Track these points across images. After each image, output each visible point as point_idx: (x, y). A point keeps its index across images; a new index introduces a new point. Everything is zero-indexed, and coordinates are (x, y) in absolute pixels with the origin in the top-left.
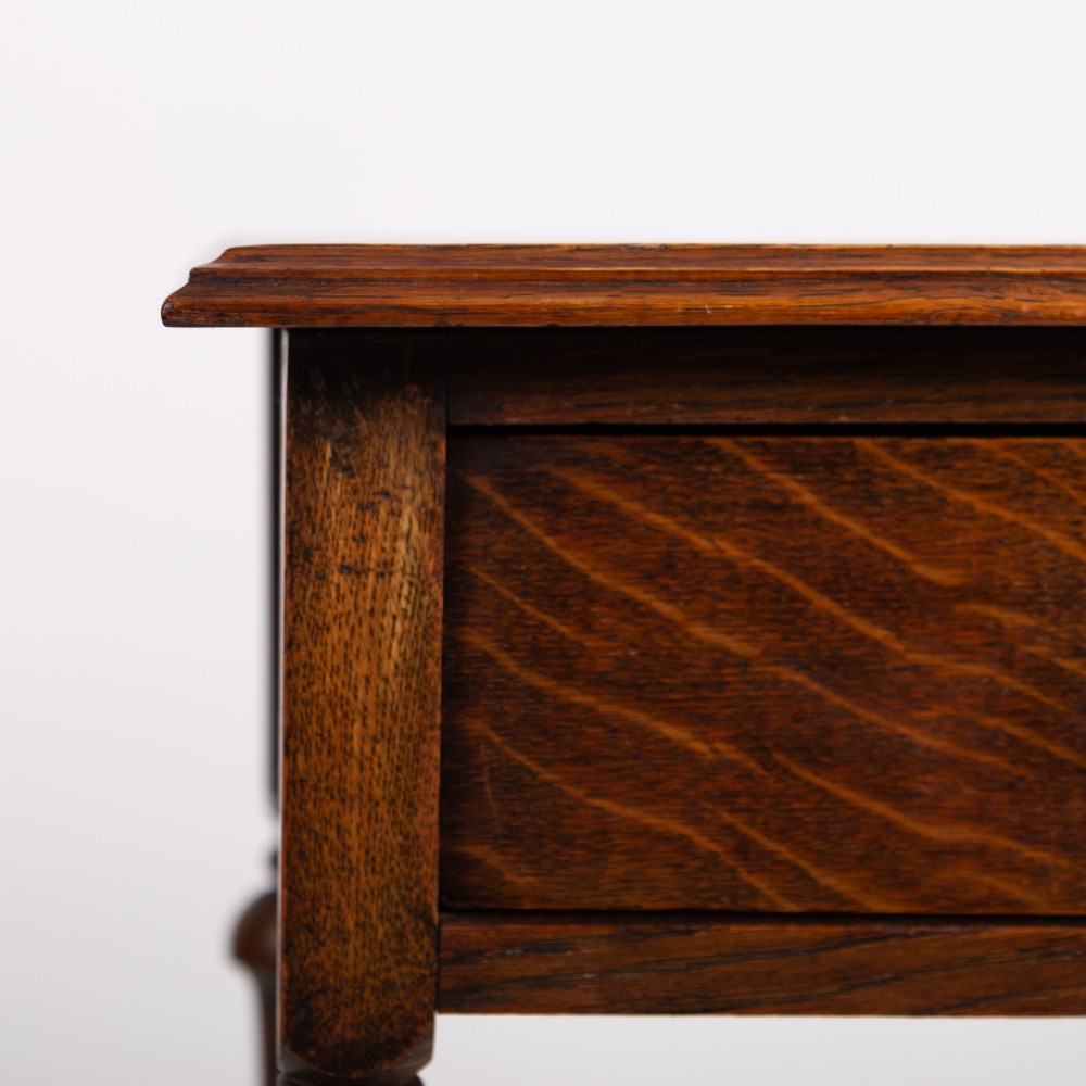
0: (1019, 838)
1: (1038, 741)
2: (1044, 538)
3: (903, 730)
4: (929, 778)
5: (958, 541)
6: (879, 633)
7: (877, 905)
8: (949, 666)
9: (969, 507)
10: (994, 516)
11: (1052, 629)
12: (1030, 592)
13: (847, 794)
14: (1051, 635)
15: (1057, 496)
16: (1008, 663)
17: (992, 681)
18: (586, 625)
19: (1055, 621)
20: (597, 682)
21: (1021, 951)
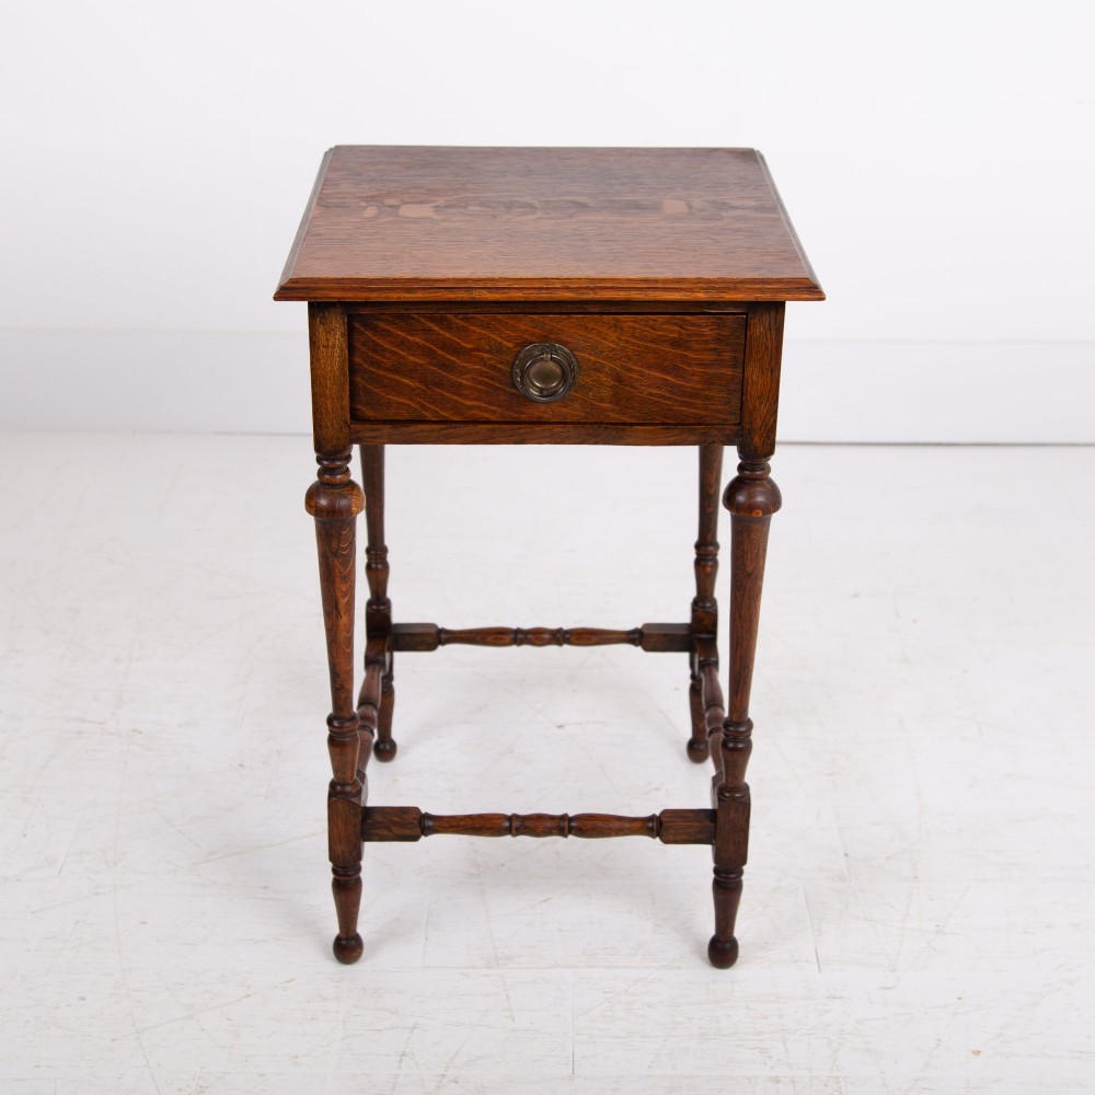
0: (488, 404)
1: (492, 383)
2: (492, 337)
3: (460, 380)
4: (467, 391)
5: (472, 338)
6: (454, 359)
7: (455, 419)
8: (470, 366)
9: (474, 330)
10: (480, 332)
11: (495, 358)
12: (490, 349)
13: (447, 394)
15: (495, 328)
16: (485, 366)
17: (481, 369)
18: (384, 357)
20: (387, 369)
21: (489, 430)
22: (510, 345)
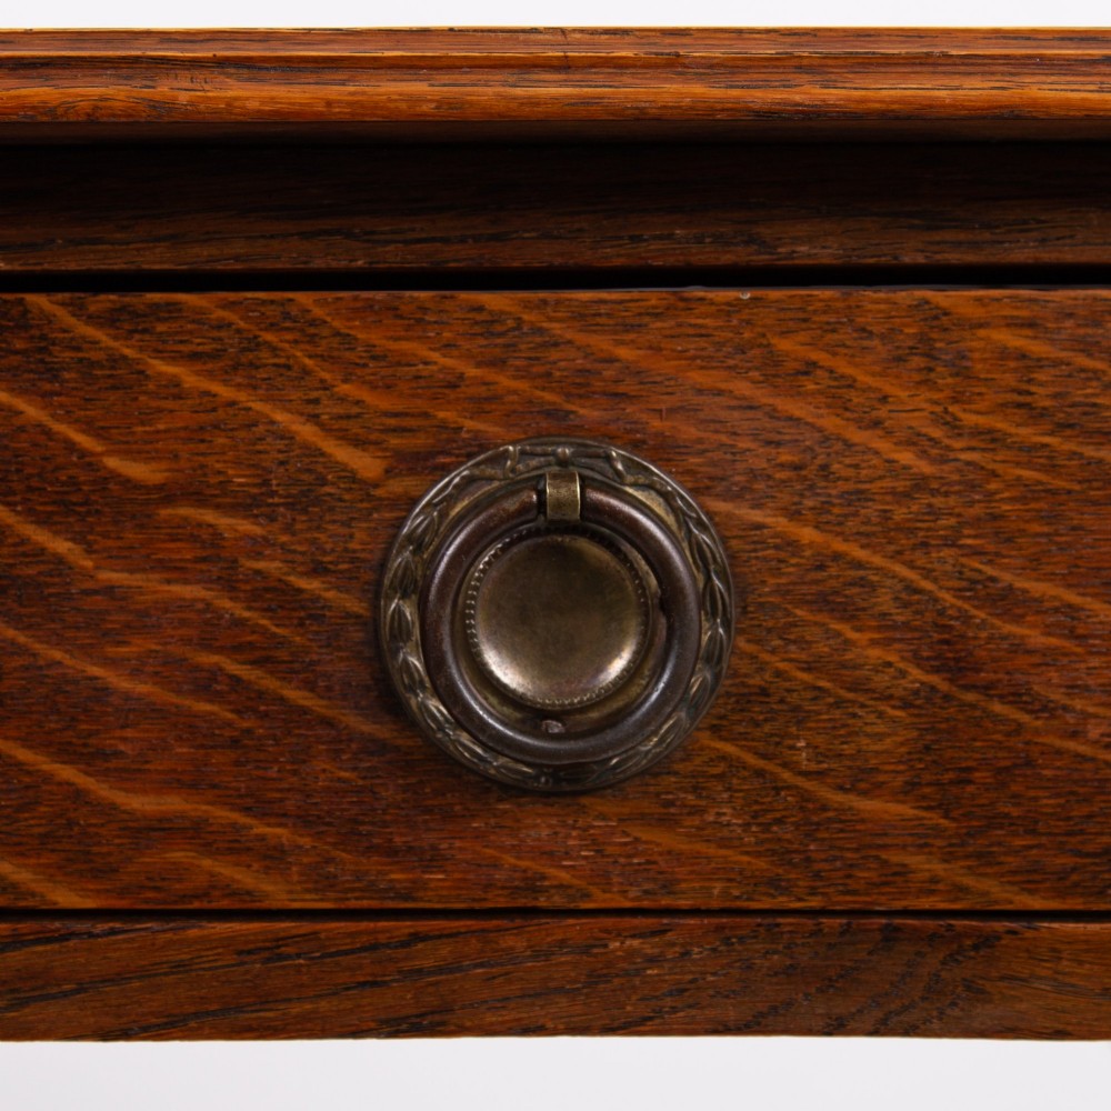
0: (247, 810)
1: (271, 683)
2: (273, 422)
3: (95, 671)
4: (129, 733)
5: (161, 427)
6: (62, 546)
7: (65, 898)
8: (152, 587)
9: (175, 383)
10: (207, 393)
11: (284, 538)
12: (255, 491)
13: (23, 755)
14: (283, 546)
15: (288, 367)
16: (229, 585)
17: (208, 606)
19: (288, 528)
21: (240, 953)
22: (366, 464)
